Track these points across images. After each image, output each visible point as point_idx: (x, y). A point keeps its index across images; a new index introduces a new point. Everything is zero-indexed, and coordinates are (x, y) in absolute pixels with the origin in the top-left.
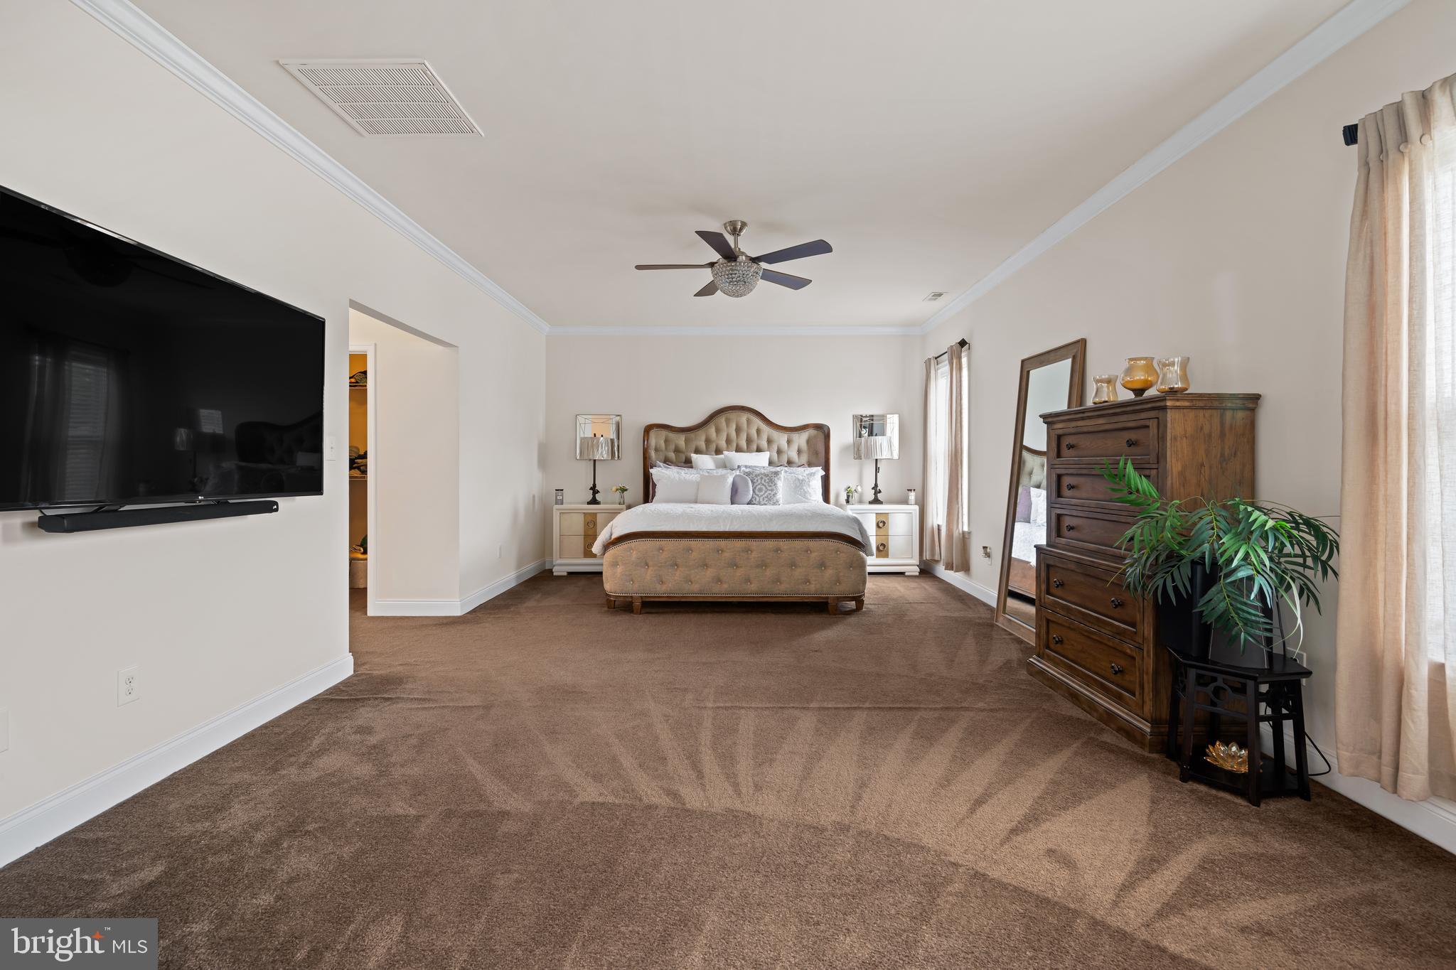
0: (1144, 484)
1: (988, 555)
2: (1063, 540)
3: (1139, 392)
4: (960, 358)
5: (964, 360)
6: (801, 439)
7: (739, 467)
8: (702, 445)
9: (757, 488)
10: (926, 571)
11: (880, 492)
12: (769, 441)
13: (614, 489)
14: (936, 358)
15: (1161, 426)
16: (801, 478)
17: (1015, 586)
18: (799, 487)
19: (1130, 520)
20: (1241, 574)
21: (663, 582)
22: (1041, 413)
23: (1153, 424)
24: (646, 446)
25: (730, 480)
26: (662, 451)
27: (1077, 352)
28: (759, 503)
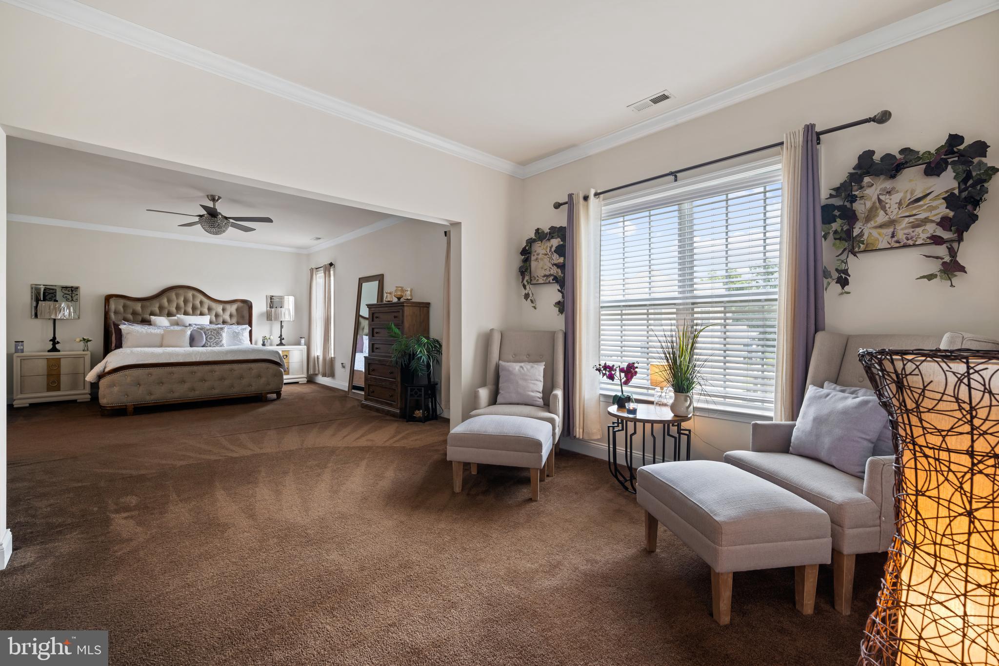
0: (397, 331)
1: (344, 367)
2: (374, 353)
3: (399, 299)
4: (329, 271)
5: (332, 272)
6: (233, 308)
7: (190, 325)
8: (157, 310)
9: (209, 337)
10: (311, 380)
11: (283, 339)
12: (210, 309)
13: (78, 340)
14: (316, 269)
15: (403, 312)
16: (237, 331)
17: (355, 383)
18: (236, 336)
19: (393, 343)
20: (419, 356)
21: (151, 394)
22: (367, 303)
23: (401, 311)
24: (107, 310)
25: (189, 333)
26: (120, 313)
27: (380, 278)
28: (210, 346)
